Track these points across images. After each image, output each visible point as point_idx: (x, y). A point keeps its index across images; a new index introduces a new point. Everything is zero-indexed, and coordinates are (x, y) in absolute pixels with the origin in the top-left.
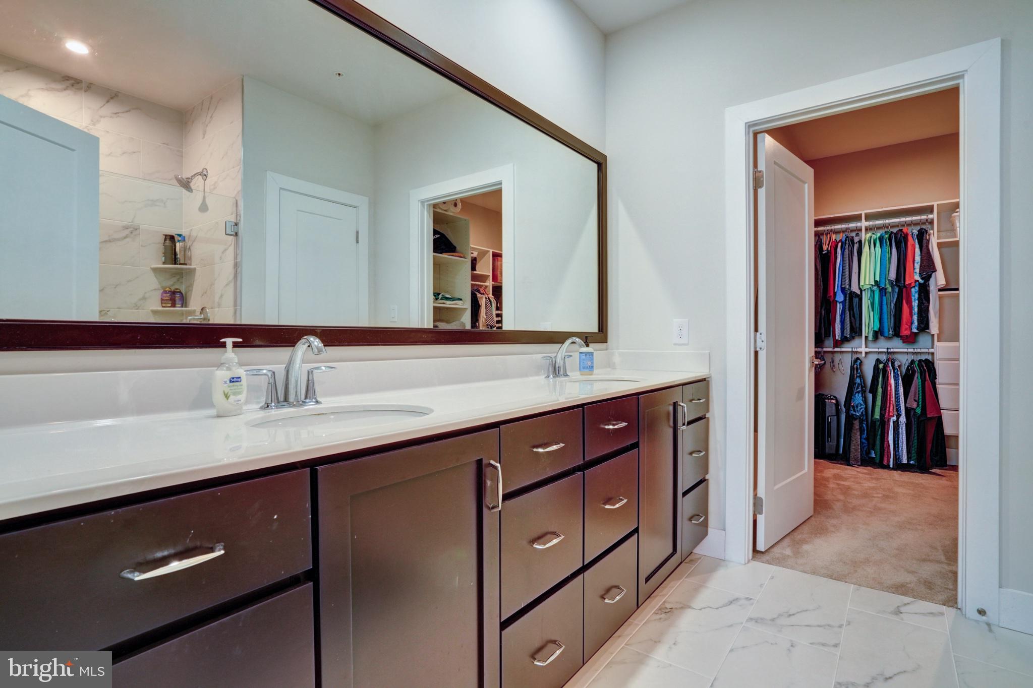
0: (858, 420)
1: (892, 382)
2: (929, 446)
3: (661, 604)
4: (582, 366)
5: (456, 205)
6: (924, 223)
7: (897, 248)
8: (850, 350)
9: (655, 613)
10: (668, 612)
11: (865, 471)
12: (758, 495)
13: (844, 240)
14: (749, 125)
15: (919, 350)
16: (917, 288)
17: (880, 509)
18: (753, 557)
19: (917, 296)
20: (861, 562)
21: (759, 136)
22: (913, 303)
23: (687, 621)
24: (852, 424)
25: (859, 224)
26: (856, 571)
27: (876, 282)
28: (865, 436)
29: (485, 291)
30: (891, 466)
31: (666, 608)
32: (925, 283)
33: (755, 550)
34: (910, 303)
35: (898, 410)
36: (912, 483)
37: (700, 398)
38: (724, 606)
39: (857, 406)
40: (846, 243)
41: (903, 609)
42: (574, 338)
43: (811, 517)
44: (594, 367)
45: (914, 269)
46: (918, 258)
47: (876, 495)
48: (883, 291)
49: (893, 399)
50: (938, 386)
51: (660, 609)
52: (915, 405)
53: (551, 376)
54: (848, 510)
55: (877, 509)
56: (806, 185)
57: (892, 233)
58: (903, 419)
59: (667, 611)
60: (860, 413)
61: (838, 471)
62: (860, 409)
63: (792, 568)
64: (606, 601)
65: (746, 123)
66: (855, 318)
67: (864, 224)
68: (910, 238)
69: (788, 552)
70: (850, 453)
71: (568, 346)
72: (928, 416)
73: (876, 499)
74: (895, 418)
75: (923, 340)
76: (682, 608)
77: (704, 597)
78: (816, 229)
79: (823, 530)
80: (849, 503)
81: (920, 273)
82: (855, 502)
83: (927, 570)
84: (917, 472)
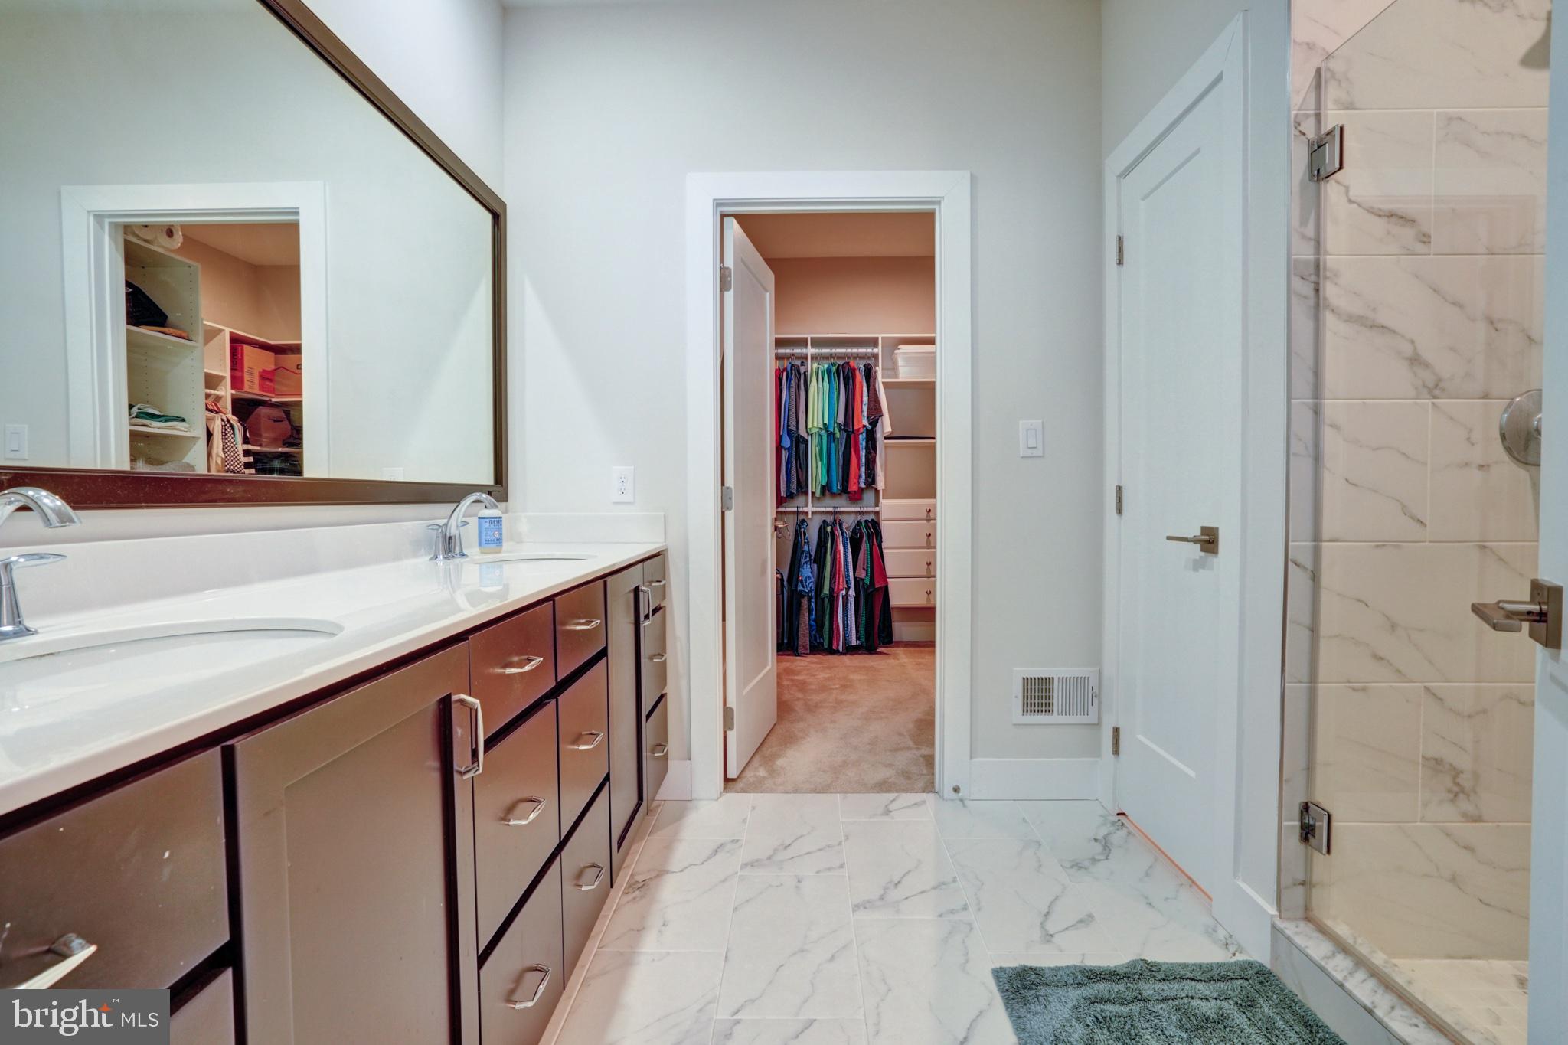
0: (806, 598)
1: (841, 548)
2: (877, 621)
3: (629, 880)
4: (484, 538)
5: (170, 233)
6: (869, 358)
7: (845, 385)
8: (795, 509)
9: (625, 893)
10: (641, 887)
11: (815, 660)
12: (728, 705)
13: (789, 369)
14: (718, 204)
15: (865, 509)
16: (864, 434)
17: (841, 702)
18: (725, 789)
19: (864, 444)
20: (840, 766)
21: (725, 219)
22: (861, 453)
23: (670, 892)
24: (800, 604)
25: (804, 351)
26: (838, 778)
27: (824, 424)
28: (813, 617)
29: (216, 405)
30: (841, 651)
31: (637, 882)
32: (872, 429)
33: (727, 780)
34: (857, 452)
35: (848, 582)
36: (864, 667)
37: (659, 579)
38: (709, 858)
39: (806, 581)
40: (792, 373)
41: (891, 807)
42: (478, 494)
43: (775, 725)
44: (503, 541)
45: (862, 412)
46: (865, 399)
47: (833, 687)
48: (831, 436)
49: (842, 569)
50: (884, 550)
51: (630, 886)
52: (863, 575)
53: (440, 557)
54: (812, 709)
55: (839, 702)
56: (768, 294)
57: (839, 365)
58: (852, 592)
59: (640, 885)
60: (809, 589)
61: (788, 664)
62: (809, 583)
63: (772, 791)
64: (584, 888)
65: (714, 200)
66: (802, 470)
67: (810, 351)
68: (857, 373)
69: (762, 772)
70: (798, 639)
71: (468, 506)
72: (877, 586)
73: (835, 691)
74: (844, 592)
75: (869, 496)
76: (658, 876)
77: (681, 855)
78: (776, 351)
79: (792, 738)
80: (809, 700)
81: (868, 418)
82: (816, 698)
83: (902, 759)
84: (865, 654)
